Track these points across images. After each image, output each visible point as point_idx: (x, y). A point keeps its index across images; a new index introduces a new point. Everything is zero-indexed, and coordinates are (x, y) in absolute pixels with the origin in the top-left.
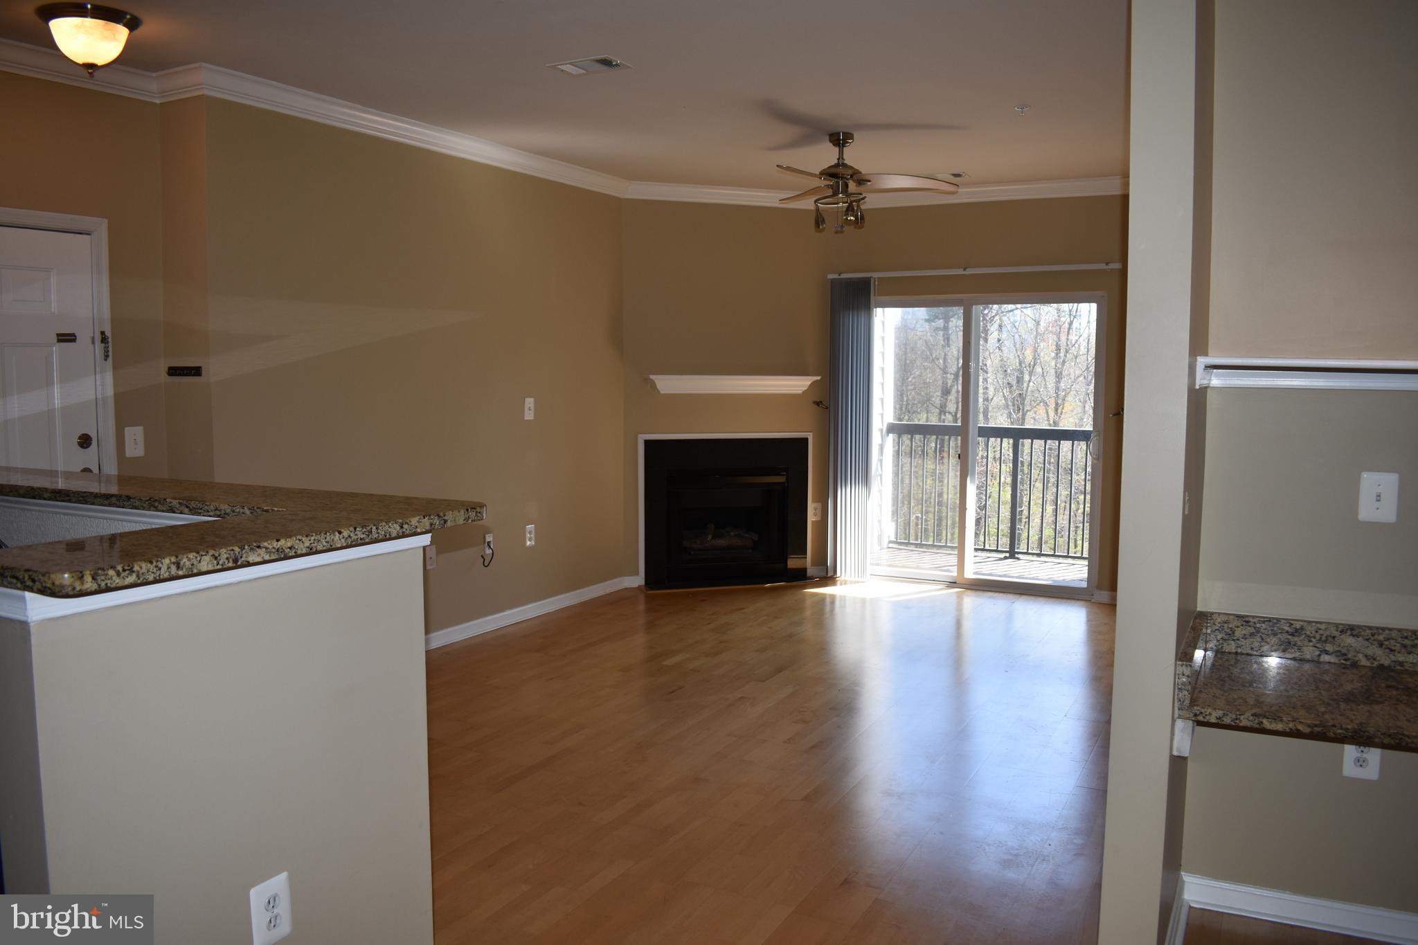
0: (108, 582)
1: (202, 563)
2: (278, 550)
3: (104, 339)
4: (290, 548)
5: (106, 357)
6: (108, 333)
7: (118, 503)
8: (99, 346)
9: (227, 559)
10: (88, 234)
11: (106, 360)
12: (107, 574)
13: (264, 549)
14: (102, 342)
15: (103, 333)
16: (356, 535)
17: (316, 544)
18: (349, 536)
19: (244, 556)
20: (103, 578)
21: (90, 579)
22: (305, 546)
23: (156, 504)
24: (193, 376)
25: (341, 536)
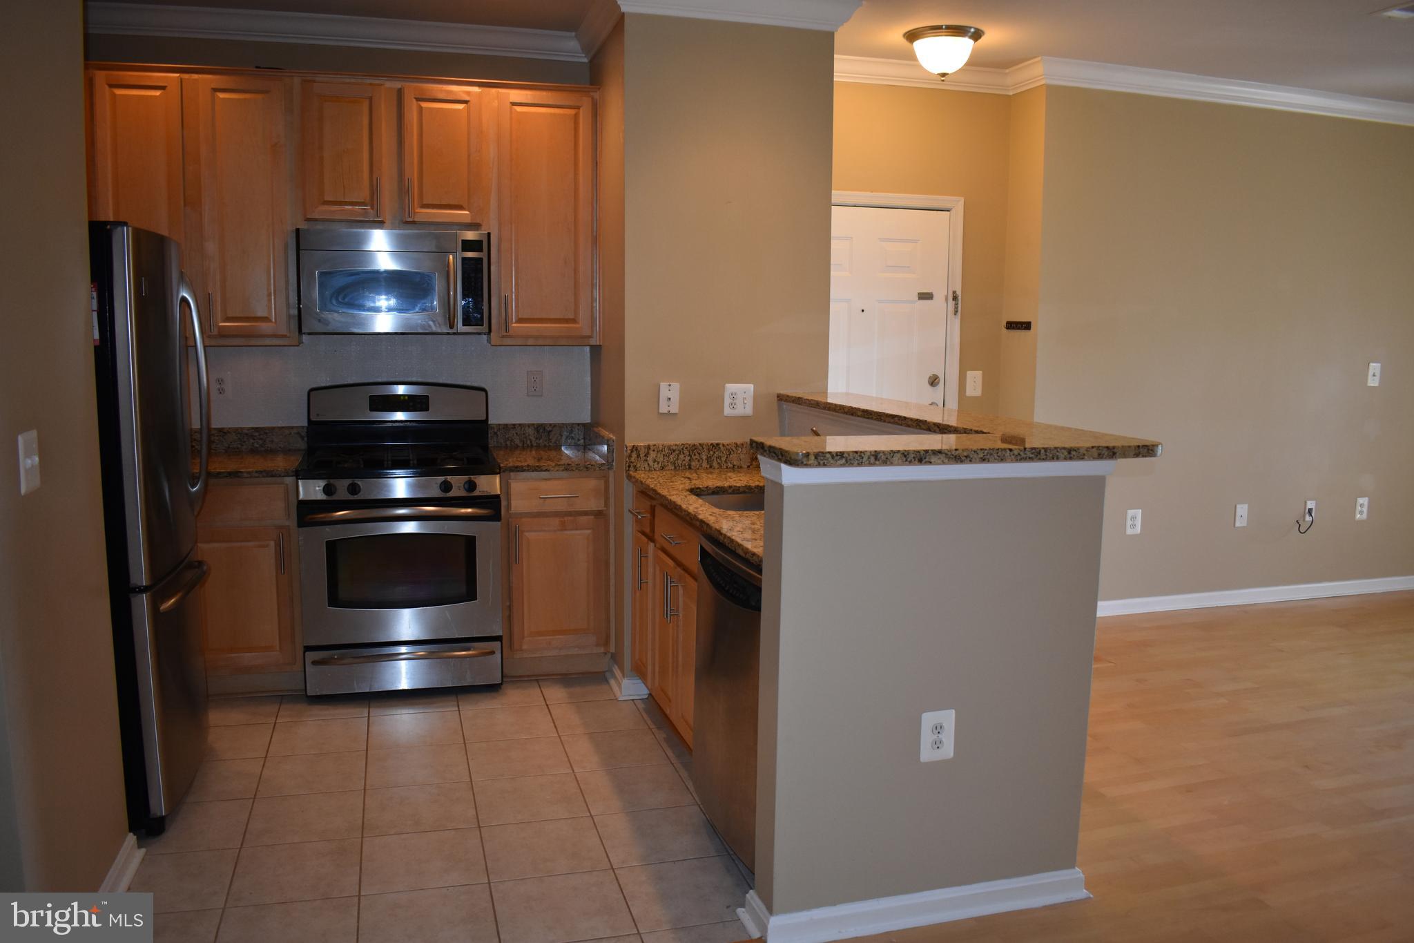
0: (826, 461)
1: (894, 458)
2: (955, 457)
3: (955, 298)
4: (966, 457)
5: (956, 312)
6: (959, 293)
7: (899, 422)
8: (951, 303)
9: (914, 458)
10: (948, 211)
11: (955, 314)
12: (825, 456)
13: (944, 455)
14: (953, 299)
15: (954, 292)
16: (1025, 454)
17: (988, 457)
18: (1019, 454)
19: (928, 457)
20: (822, 458)
21: (813, 458)
22: (979, 456)
23: (921, 424)
24: (1024, 329)
25: (1012, 453)
